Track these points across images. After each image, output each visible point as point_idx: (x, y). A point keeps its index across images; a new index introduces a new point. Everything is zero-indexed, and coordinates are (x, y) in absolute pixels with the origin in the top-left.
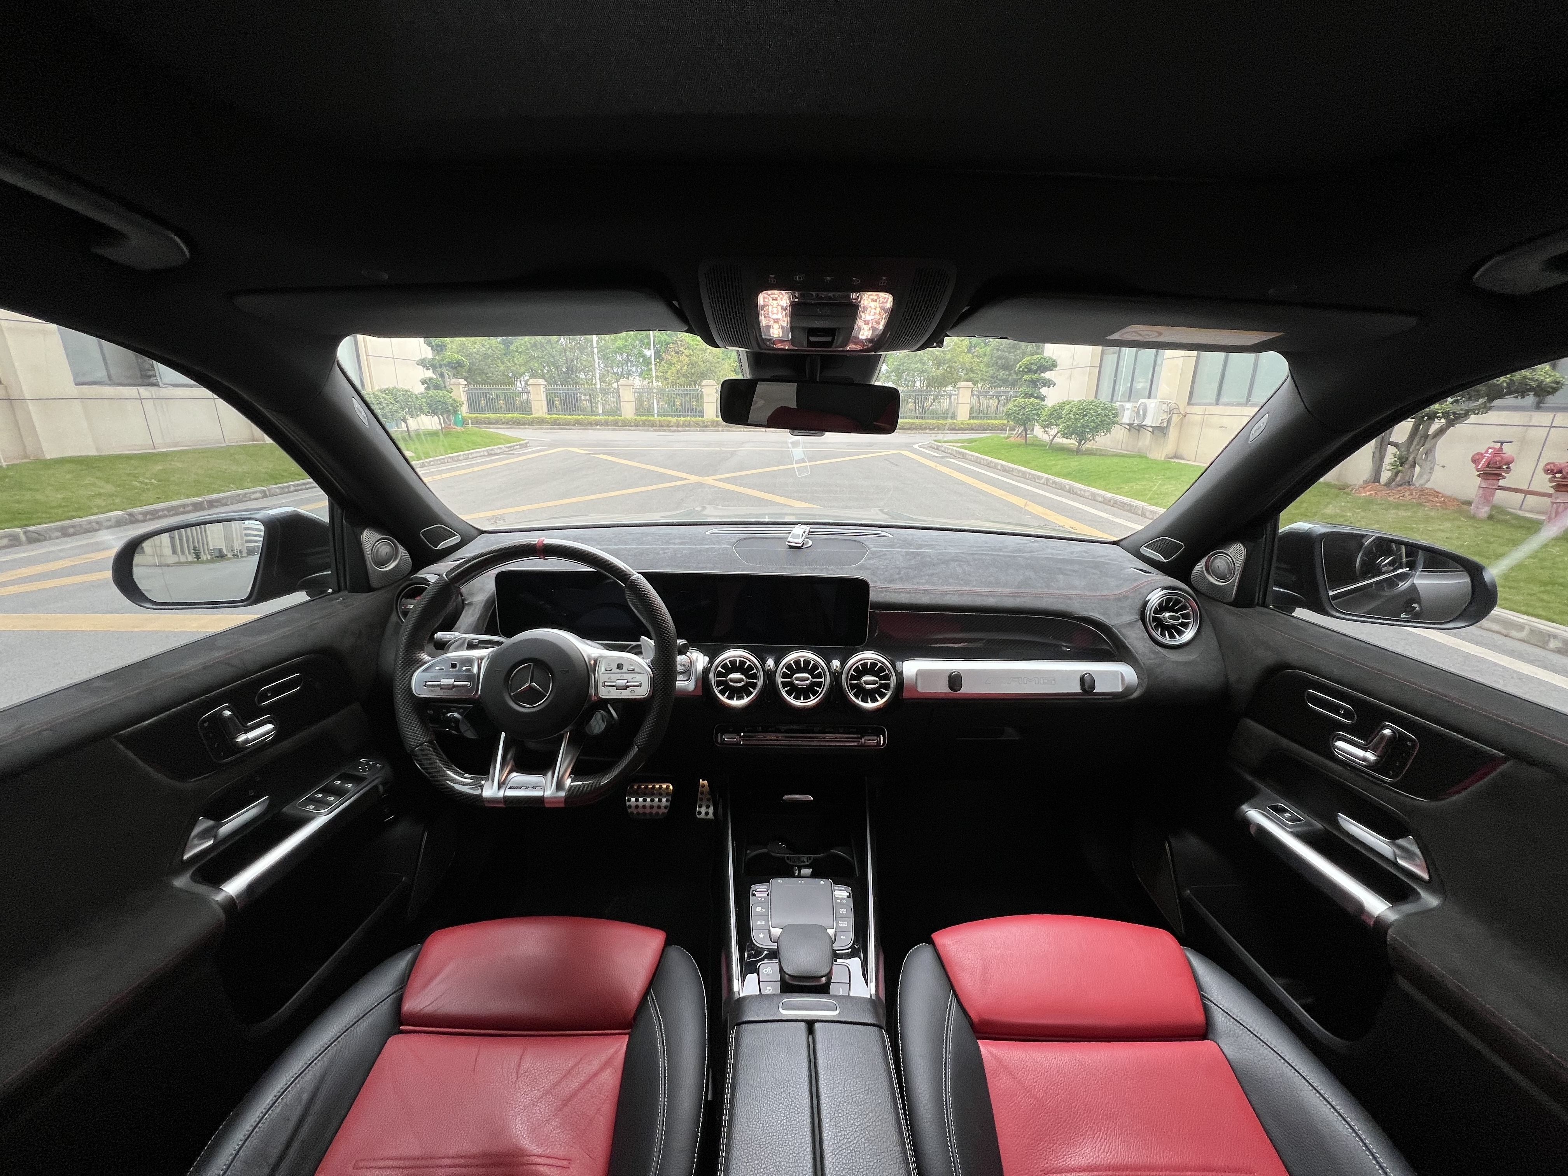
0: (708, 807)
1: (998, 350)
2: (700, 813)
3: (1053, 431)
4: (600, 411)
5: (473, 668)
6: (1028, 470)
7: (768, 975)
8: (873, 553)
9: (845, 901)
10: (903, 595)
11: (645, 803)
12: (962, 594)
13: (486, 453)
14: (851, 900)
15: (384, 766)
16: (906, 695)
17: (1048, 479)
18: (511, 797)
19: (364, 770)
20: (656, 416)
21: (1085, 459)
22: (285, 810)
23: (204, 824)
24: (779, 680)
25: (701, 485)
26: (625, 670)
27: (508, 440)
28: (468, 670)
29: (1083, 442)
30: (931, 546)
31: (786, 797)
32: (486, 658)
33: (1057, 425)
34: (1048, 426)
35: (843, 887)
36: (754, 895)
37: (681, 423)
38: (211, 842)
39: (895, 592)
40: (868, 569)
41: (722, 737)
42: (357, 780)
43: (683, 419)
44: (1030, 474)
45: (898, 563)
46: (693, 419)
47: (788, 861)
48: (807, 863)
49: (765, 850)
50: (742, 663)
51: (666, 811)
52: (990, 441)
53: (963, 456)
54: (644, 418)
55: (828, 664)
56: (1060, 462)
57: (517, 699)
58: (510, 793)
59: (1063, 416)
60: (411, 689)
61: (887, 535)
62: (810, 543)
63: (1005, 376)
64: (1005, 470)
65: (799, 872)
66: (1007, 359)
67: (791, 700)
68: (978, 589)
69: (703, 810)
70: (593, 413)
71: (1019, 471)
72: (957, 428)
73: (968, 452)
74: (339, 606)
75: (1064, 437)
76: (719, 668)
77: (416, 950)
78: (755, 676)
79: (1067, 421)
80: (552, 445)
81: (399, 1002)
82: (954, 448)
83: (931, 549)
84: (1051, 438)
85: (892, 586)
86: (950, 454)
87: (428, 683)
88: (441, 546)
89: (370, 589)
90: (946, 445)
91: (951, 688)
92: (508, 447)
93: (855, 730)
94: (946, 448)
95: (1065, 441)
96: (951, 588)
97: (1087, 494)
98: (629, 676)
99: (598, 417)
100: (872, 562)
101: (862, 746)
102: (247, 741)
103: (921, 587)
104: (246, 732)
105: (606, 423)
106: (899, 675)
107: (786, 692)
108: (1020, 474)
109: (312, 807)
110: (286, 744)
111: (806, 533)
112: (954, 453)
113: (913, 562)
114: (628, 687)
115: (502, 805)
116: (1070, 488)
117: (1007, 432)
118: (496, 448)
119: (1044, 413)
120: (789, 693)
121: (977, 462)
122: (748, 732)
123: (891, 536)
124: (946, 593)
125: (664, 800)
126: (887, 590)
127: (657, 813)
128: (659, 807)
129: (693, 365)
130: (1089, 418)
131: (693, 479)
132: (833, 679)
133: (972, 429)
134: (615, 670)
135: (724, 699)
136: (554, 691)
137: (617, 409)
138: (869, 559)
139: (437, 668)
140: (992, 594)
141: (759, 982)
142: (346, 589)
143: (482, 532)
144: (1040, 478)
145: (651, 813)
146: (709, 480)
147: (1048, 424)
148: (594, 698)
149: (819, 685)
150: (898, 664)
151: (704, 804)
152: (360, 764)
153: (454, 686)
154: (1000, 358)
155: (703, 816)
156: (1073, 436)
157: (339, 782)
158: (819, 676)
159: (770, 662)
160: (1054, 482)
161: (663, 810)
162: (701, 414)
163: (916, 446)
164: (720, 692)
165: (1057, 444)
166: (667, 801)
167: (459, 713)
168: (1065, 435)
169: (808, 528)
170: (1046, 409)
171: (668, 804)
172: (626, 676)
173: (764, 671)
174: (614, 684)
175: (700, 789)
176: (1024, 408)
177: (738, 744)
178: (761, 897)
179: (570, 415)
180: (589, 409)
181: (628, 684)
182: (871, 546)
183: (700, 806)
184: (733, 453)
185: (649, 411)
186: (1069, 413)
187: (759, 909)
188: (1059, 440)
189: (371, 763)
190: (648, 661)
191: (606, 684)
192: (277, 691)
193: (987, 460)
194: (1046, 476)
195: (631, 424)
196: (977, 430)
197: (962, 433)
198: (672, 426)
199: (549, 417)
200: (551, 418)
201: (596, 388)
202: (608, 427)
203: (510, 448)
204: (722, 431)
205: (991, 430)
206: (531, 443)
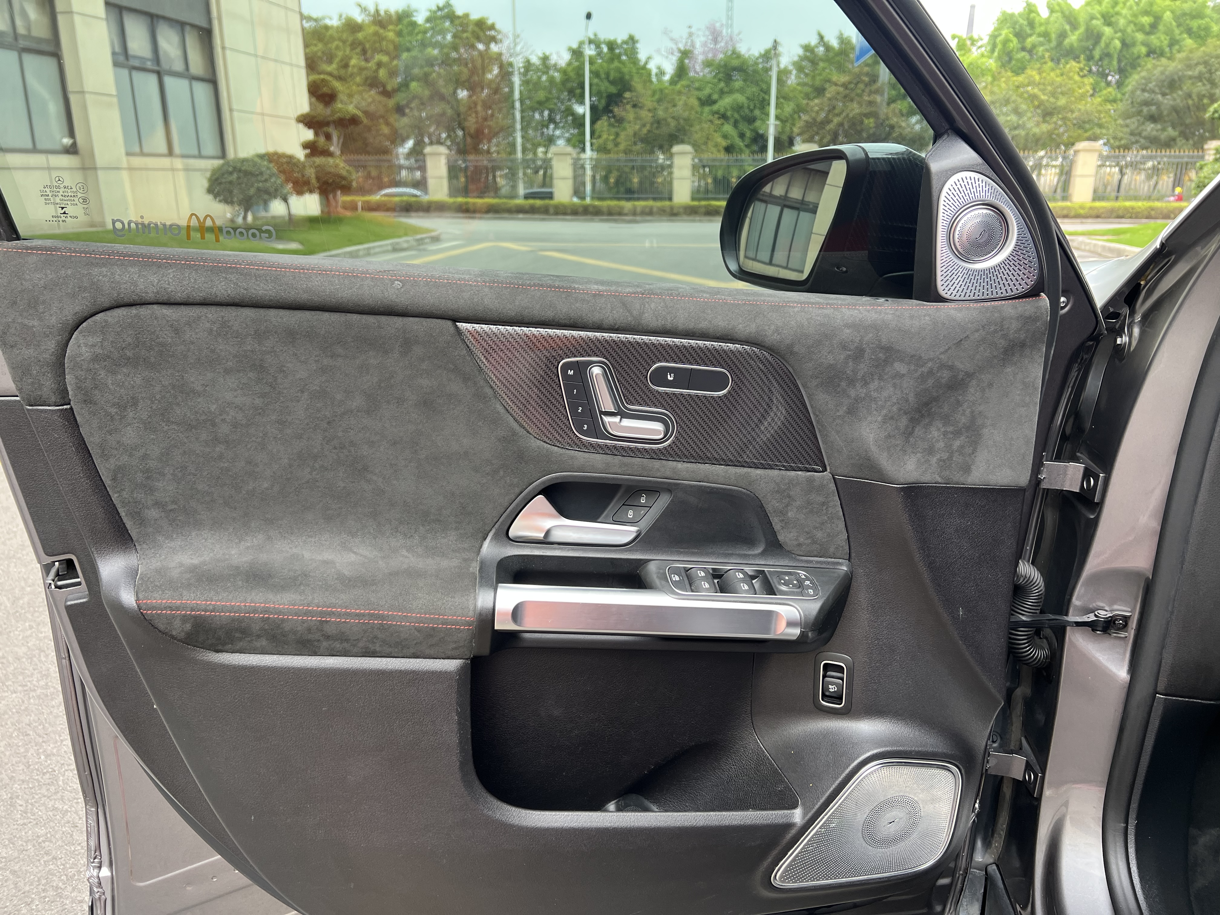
1: (1144, 90)
4: (523, 192)
13: (390, 248)
27: (416, 230)
43: (642, 203)
46: (657, 204)
63: (1154, 133)
66: (1158, 105)
70: (513, 196)
72: (1072, 214)
92: (418, 240)
99: (518, 201)
105: (532, 211)
112: (1099, 250)
118: (402, 241)
129: (658, 122)
133: (1097, 216)
154: (1146, 103)
162: (668, 194)
179: (480, 198)
180: (506, 189)
195: (569, 211)
196: (1105, 218)
197: (1082, 223)
198: (626, 215)
199: (452, 200)
200: (454, 203)
201: (516, 159)
202: (537, 216)
203: (420, 241)
204: (700, 221)
205: (1131, 217)
206: (443, 237)
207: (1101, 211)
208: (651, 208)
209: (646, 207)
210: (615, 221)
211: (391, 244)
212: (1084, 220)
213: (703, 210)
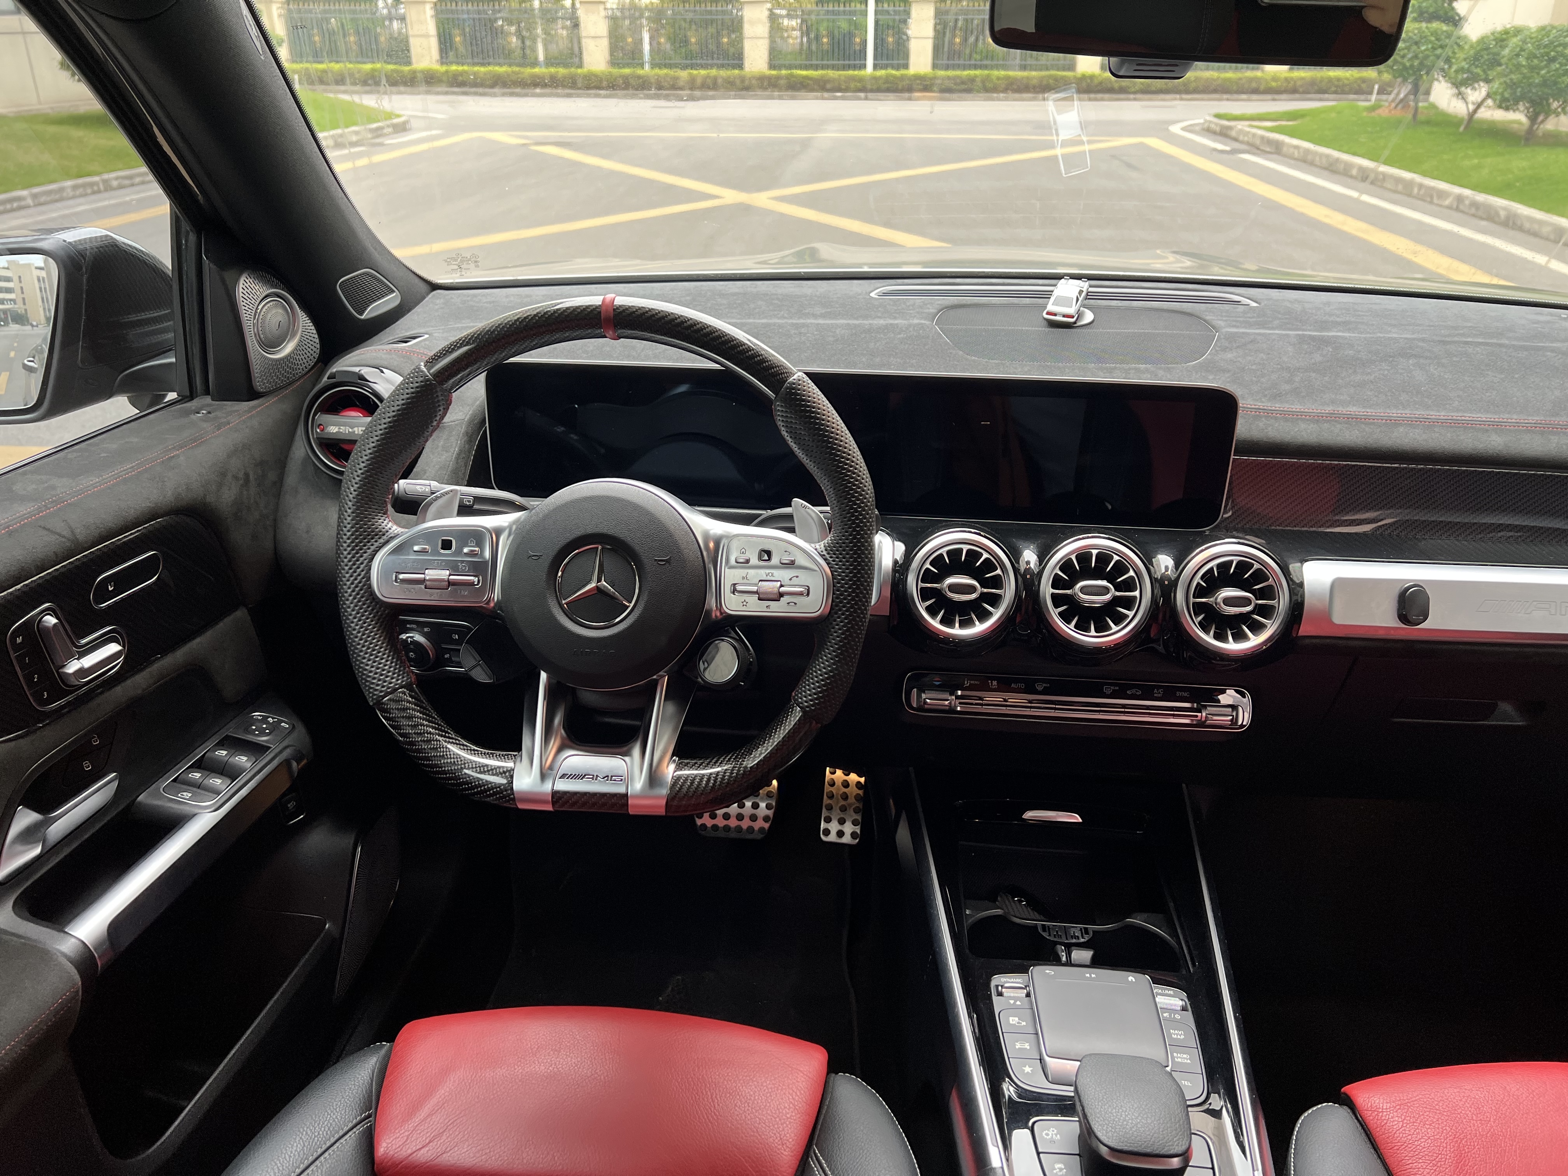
0: (842, 822)
2: (827, 832)
3: (1476, 94)
4: (541, 57)
5: (482, 550)
6: (1418, 178)
7: (1052, 1141)
8: (1231, 337)
9: (1178, 1017)
10: (1303, 426)
11: (754, 811)
12: (1430, 424)
14: (1189, 1015)
15: (294, 727)
16: (1305, 629)
17: (1460, 199)
18: (565, 793)
19: (262, 733)
20: (647, 67)
21: (1543, 156)
22: (140, 798)
23: (25, 818)
24: (1047, 590)
25: (746, 209)
26: (775, 560)
27: (370, 116)
28: (472, 554)
29: (1541, 118)
30: (1345, 325)
31: (1029, 815)
32: (506, 533)
33: (1487, 81)
34: (1465, 83)
35: (1171, 991)
36: (1000, 994)
37: (699, 81)
38: (37, 851)
39: (1287, 420)
40: (1224, 371)
41: (919, 696)
42: (256, 750)
43: (703, 72)
44: (1421, 186)
45: (1285, 359)
46: (723, 73)
47: (1045, 935)
48: (1082, 940)
49: (999, 912)
50: (973, 555)
51: (767, 826)
52: (1333, 115)
53: (1276, 150)
54: (627, 71)
55: (1148, 562)
56: (1489, 160)
57: (574, 611)
58: (563, 786)
59: (1503, 61)
60: (370, 587)
61: (1245, 301)
62: (1089, 317)
64: (1364, 176)
65: (1069, 955)
67: (1069, 630)
68: (1468, 416)
69: (834, 827)
70: (527, 59)
71: (1398, 180)
72: (1262, 88)
73: (1287, 140)
74: (205, 425)
75: (1500, 107)
76: (928, 565)
77: (383, 1052)
78: (997, 582)
79: (1511, 72)
80: (451, 127)
81: (369, 1141)
82: (1258, 130)
83: (1349, 330)
84: (1471, 107)
85: (1277, 406)
86: (1248, 144)
87: (401, 576)
88: (372, 311)
89: (252, 394)
90: (1240, 125)
91: (1403, 617)
92: (372, 131)
93: (1186, 694)
94: (1241, 131)
95: (1499, 115)
96: (1407, 412)
97: (1545, 230)
98: (784, 575)
99: (537, 70)
100: (1229, 355)
101: (1201, 724)
102: (82, 672)
103: (1341, 409)
104: (82, 655)
105: (556, 82)
106: (1296, 588)
107: (1061, 614)
108: (1400, 187)
109: (187, 795)
110: (141, 681)
111: (1084, 294)
113: (1318, 358)
114: (781, 595)
115: (549, 808)
116: (1508, 218)
117: (1374, 97)
118: (348, 133)
119: (1461, 55)
120: (1066, 617)
121: (1305, 161)
122: (971, 688)
123: (1255, 304)
124: (1395, 423)
125: (763, 805)
126: (1268, 414)
127: (750, 829)
128: (753, 818)
130: (1561, 64)
131: (730, 196)
132: (1158, 591)
133: (1295, 91)
134: (754, 561)
135: (935, 623)
136: (645, 597)
137: (572, 54)
138: (1225, 349)
139: (416, 548)
140: (1497, 427)
141: (1038, 1153)
142: (207, 392)
143: (435, 287)
144: (1442, 194)
145: (739, 829)
146: (762, 199)
147: (1468, 79)
148: (715, 614)
149: (1129, 603)
150: (1293, 567)
151: (836, 815)
152: (254, 721)
153: (450, 583)
155: (832, 838)
156: (1521, 106)
157: (225, 753)
158: (1129, 585)
159: (1029, 556)
160: (1475, 205)
161: (759, 824)
162: (737, 59)
163: (1176, 129)
164: (928, 609)
165: (1482, 121)
166: (768, 807)
167: (425, 635)
168: (1505, 104)
169: (1084, 285)
170: (1466, 47)
171: (770, 813)
172: (779, 574)
173: (1016, 571)
174: (755, 589)
175: (827, 788)
176: (1416, 43)
177: (952, 710)
178: (1016, 999)
179: (483, 65)
180: (518, 52)
181: (782, 589)
182: (1220, 323)
183: (828, 820)
184: (805, 144)
185: (634, 57)
186: (1518, 55)
187: (1013, 1020)
188: (1492, 114)
189: (270, 720)
190: (821, 546)
191: (739, 588)
192: (123, 581)
193: (1328, 156)
194: (1457, 190)
195: (605, 84)
196: (1304, 92)
197: (1274, 100)
198: (681, 89)
199: (444, 68)
200: (447, 72)
201: (533, 10)
202: (560, 91)
203: (378, 133)
204: (780, 98)
205: (1335, 92)
206: (414, 124)
207: (1299, 83)
208: (715, 79)
209: (708, 77)
210: (667, 98)
211: (333, 136)
212: (1276, 97)
213: (782, 82)
